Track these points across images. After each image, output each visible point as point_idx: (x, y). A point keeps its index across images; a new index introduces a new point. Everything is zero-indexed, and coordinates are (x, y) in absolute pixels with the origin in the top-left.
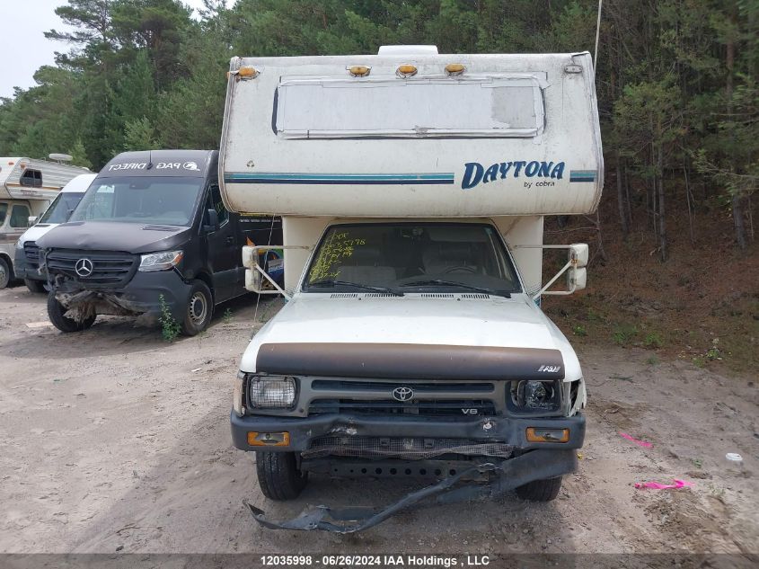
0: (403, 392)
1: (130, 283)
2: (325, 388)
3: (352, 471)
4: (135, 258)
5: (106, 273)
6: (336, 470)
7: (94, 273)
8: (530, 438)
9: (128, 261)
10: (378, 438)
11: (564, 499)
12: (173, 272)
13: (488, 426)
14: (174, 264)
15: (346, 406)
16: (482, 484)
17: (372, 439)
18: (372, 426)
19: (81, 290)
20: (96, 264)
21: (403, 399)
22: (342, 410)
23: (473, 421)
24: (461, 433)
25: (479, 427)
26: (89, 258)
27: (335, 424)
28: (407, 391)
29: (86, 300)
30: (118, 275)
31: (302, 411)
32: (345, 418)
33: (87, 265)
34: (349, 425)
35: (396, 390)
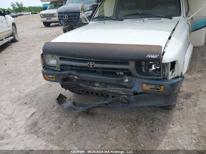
0: (91, 64)
1: (78, 22)
2: (64, 60)
3: (79, 91)
4: (78, 14)
5: (72, 19)
6: (74, 90)
7: (68, 19)
8: (143, 88)
9: (76, 15)
10: (85, 81)
11: (180, 110)
12: (89, 18)
13: (127, 80)
14: (90, 15)
15: (73, 68)
16: (125, 103)
17: (83, 81)
18: (82, 76)
19: (67, 25)
20: (69, 17)
21: (91, 67)
22: (72, 69)
23: (121, 77)
24: (115, 82)
25: (123, 80)
26: (67, 15)
27: (70, 74)
28: (92, 63)
29: (69, 28)
30: (74, 20)
31: (58, 69)
32: (73, 72)
33: (67, 17)
34: (75, 75)
35: (88, 63)
